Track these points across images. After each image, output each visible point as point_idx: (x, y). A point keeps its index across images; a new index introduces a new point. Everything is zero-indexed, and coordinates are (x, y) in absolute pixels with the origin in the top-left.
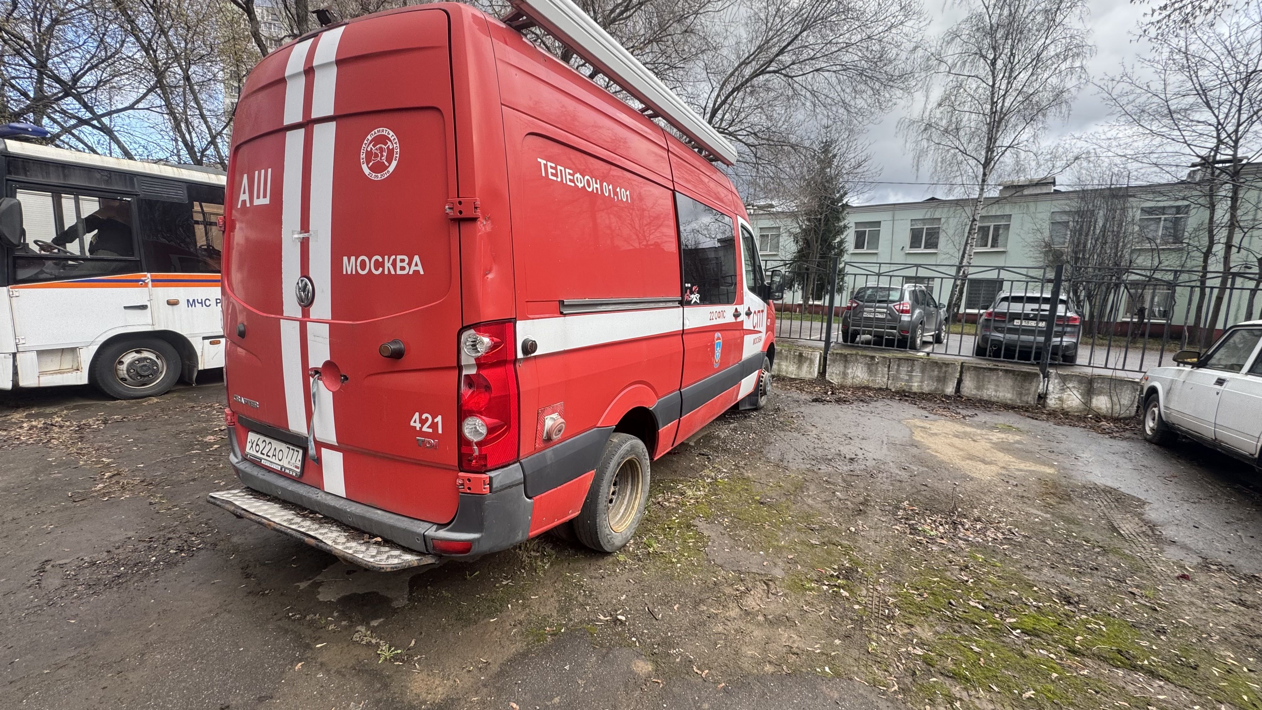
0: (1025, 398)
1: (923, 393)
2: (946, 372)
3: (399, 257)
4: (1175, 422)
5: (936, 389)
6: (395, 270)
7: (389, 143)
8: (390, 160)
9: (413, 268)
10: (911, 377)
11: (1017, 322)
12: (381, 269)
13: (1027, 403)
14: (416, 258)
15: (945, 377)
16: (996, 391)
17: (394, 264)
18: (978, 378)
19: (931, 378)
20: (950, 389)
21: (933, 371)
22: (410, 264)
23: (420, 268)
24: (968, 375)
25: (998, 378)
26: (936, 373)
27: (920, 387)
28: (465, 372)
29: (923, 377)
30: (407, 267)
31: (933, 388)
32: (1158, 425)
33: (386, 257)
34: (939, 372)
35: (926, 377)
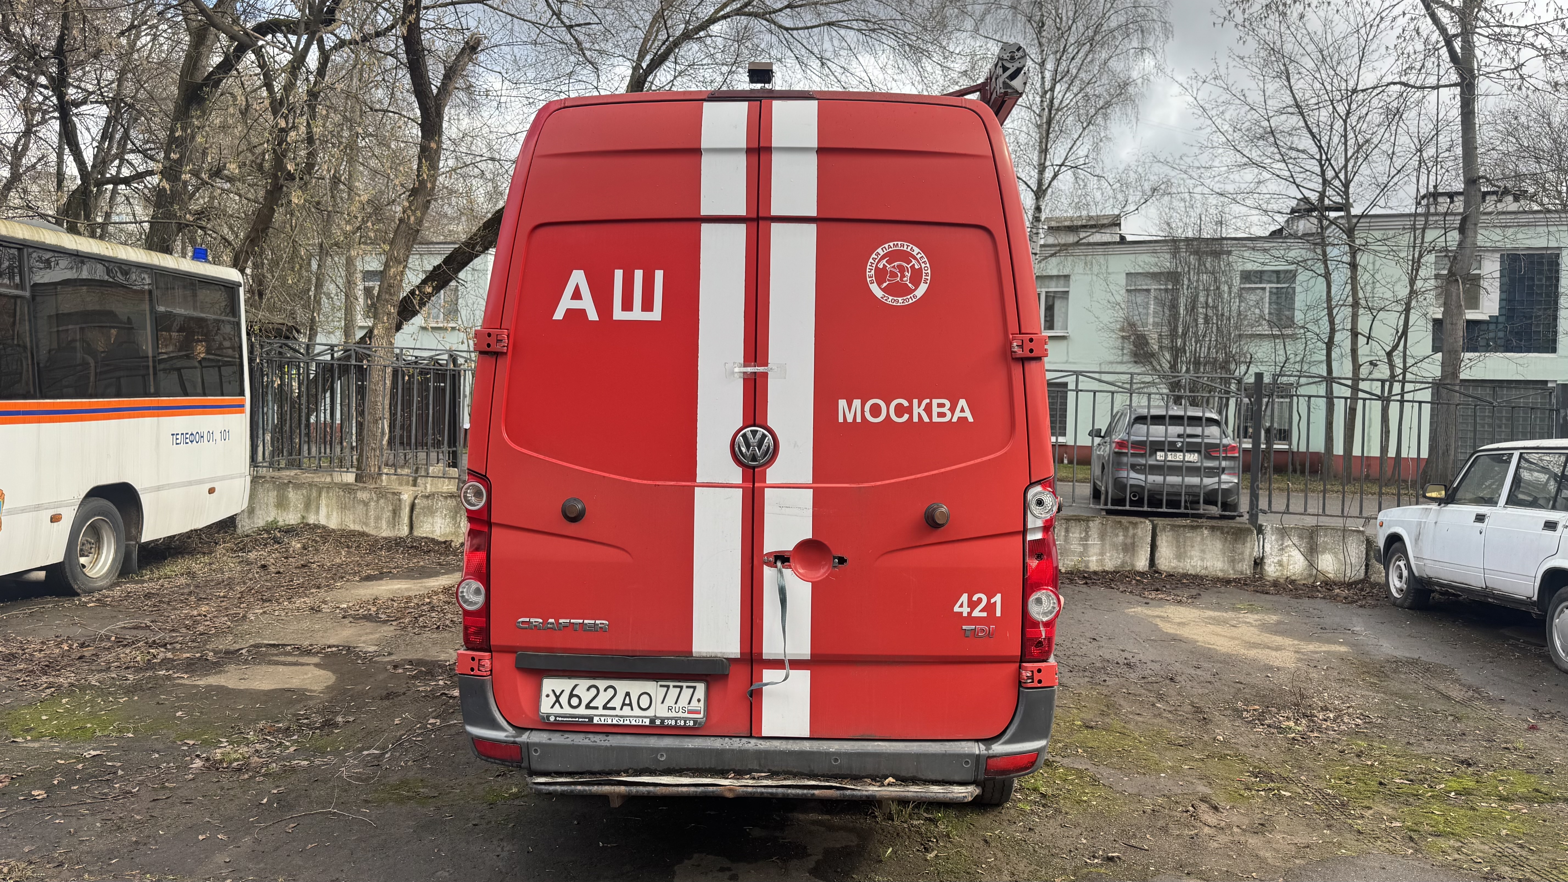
0: (1239, 567)
1: (1107, 572)
2: (1134, 535)
3: (935, 402)
4: (1431, 575)
5: (1123, 563)
6: (930, 416)
7: (914, 262)
8: (917, 283)
9: (958, 414)
10: (1086, 547)
11: (1160, 456)
12: (906, 416)
13: (1242, 573)
14: (962, 402)
15: (1133, 544)
16: (1202, 559)
17: (928, 410)
18: (1178, 542)
19: (1114, 546)
20: (1142, 563)
21: (1117, 535)
22: (952, 410)
23: (968, 414)
24: (1164, 537)
25: (1203, 539)
26: (1121, 538)
27: (1101, 561)
28: (1030, 537)
29: (1103, 545)
30: (949, 414)
31: (1119, 562)
32: (1408, 582)
33: (915, 402)
34: (1125, 536)
35: (1107, 546)
